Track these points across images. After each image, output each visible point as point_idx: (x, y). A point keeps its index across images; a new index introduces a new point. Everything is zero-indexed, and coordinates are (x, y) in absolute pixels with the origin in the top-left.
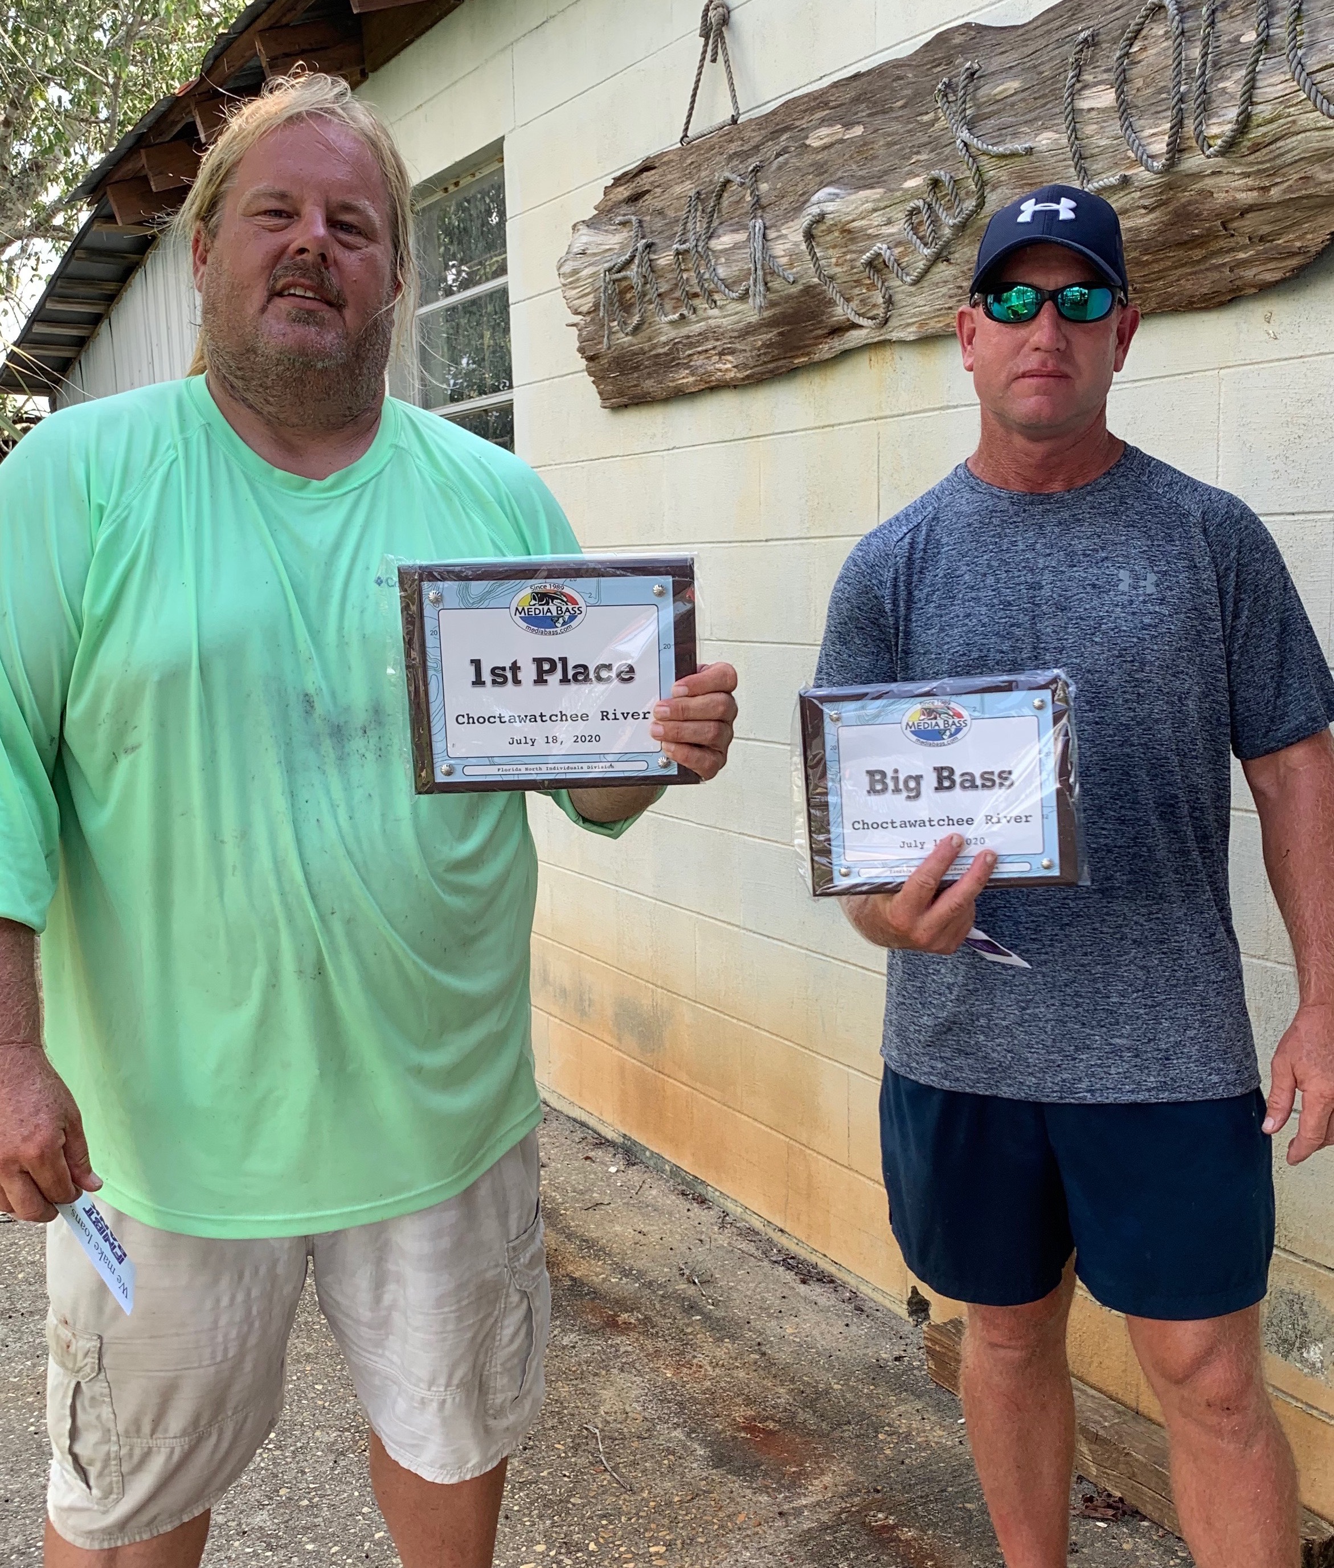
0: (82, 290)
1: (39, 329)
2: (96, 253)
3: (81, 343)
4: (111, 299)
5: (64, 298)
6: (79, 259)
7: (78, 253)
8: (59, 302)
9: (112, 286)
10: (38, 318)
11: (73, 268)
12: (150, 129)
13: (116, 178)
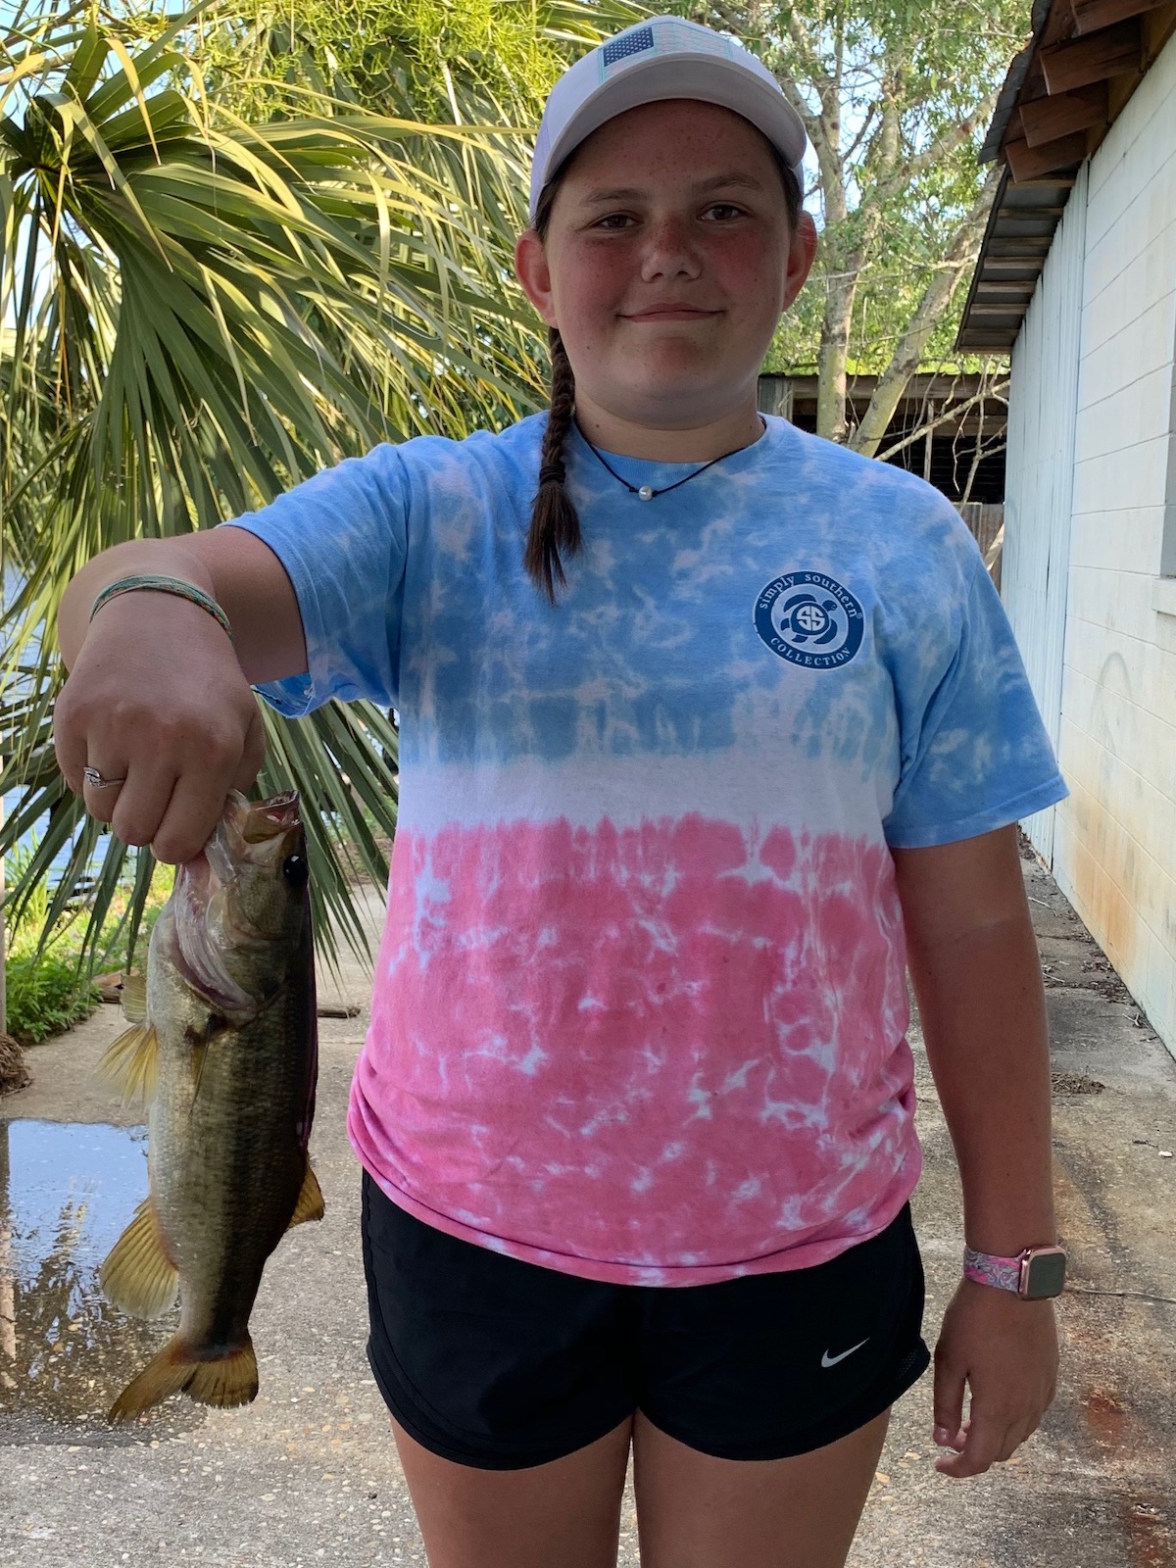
0: (1014, 248)
1: (983, 288)
2: (1020, 210)
3: (1027, 299)
4: (1045, 253)
5: (1000, 257)
6: (1002, 218)
7: (1002, 212)
8: (995, 261)
9: (1042, 241)
10: (982, 278)
11: (1000, 226)
12: (1022, 86)
13: (1011, 136)
